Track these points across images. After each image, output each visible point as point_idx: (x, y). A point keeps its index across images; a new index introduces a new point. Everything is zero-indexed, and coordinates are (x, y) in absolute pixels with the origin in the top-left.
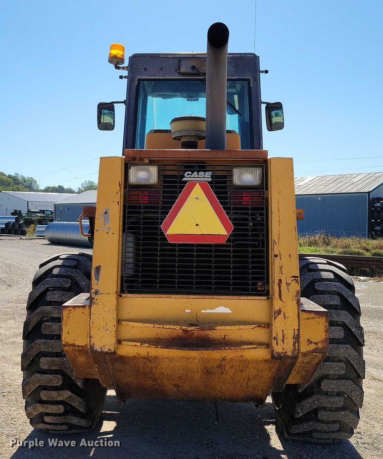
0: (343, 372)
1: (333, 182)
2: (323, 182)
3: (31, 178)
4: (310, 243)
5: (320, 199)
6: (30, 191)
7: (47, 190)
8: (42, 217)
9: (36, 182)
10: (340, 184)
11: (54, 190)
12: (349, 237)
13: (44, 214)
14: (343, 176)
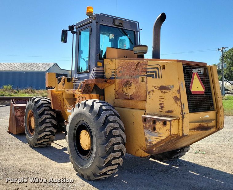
1: (29, 66)
2: (25, 66)
4: (25, 92)
5: (25, 73)
10: (33, 67)
12: (42, 89)
14: (33, 64)
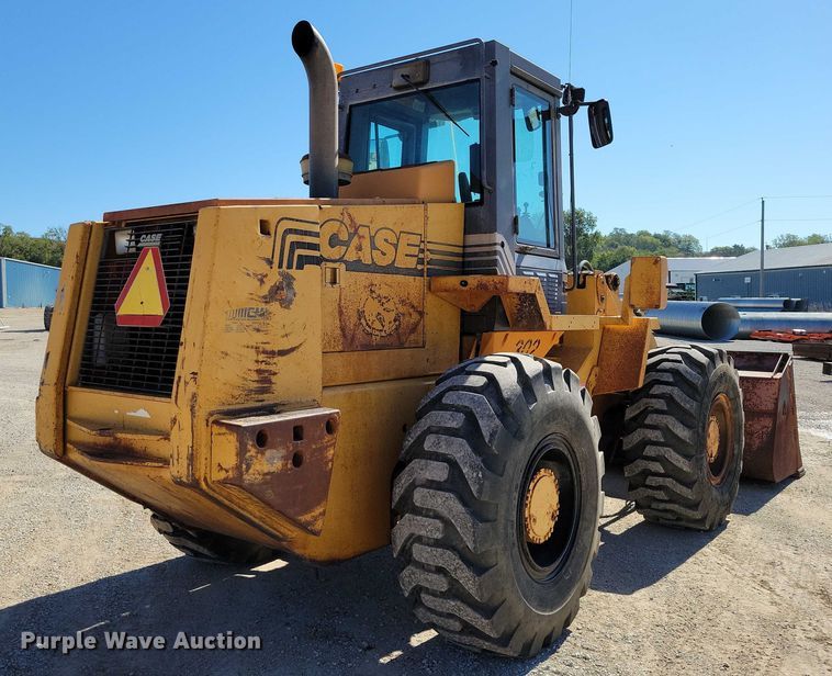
0: (438, 535)
3: (690, 236)
6: (687, 256)
7: (716, 252)
8: (681, 293)
9: (697, 242)
11: (726, 252)
13: (684, 289)
